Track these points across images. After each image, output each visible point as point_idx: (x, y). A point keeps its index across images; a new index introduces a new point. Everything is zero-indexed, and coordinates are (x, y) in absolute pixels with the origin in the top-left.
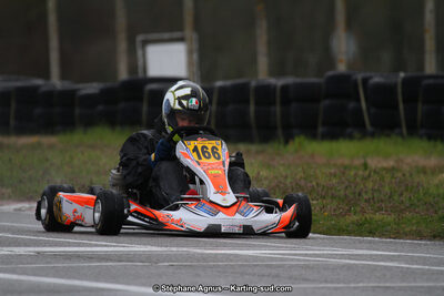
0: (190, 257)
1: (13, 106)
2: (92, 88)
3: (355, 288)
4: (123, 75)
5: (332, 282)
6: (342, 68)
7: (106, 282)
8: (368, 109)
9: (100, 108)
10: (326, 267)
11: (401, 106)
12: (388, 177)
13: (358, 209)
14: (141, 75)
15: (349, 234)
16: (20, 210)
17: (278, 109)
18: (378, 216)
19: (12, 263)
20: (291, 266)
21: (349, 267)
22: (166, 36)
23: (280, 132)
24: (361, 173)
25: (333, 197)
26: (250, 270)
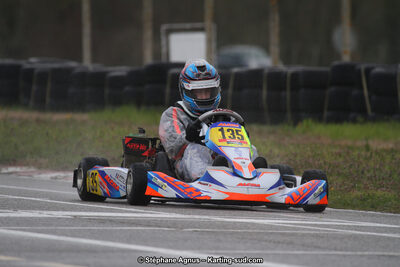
0: (211, 224)
1: (49, 85)
2: (120, 71)
3: (362, 256)
4: (148, 60)
5: (341, 250)
6: (346, 59)
7: (137, 244)
8: (370, 97)
9: (128, 88)
10: (335, 237)
12: (388, 158)
13: (362, 186)
14: (164, 60)
16: (56, 178)
17: (288, 94)
18: (379, 193)
19: (51, 225)
20: (303, 235)
21: (355, 237)
22: (188, 26)
23: (289, 115)
24: (363, 153)
25: (339, 174)
26: (266, 237)
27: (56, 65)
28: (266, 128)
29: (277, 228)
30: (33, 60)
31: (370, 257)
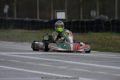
1: (30, 24)
2: (46, 21)
4: (52, 19)
5: (106, 61)
8: (104, 26)
9: (48, 25)
10: (103, 58)
11: (111, 26)
12: (110, 40)
14: (55, 18)
15: (104, 51)
17: (85, 26)
18: (110, 48)
20: (96, 58)
21: (108, 58)
22: (61, 10)
23: (86, 31)
24: (104, 39)
25: (100, 44)
26: (88, 58)
27: (32, 20)
28: (80, 34)
29: (90, 56)
30: (27, 18)
31: (113, 62)
